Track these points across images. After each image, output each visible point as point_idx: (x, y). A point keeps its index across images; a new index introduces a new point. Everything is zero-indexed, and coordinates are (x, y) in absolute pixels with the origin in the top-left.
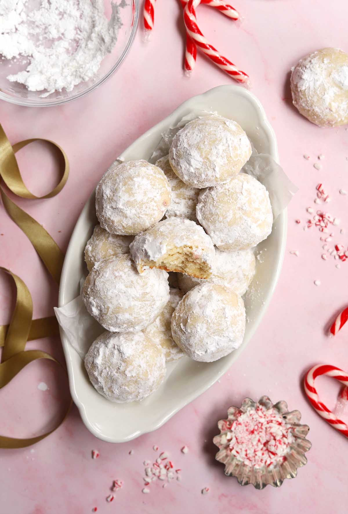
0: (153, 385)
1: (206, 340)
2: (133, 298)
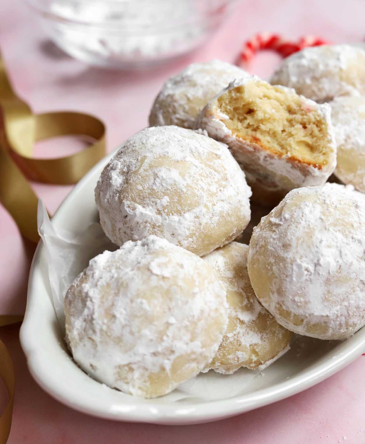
0: (199, 319)
1: (318, 235)
2: (192, 151)
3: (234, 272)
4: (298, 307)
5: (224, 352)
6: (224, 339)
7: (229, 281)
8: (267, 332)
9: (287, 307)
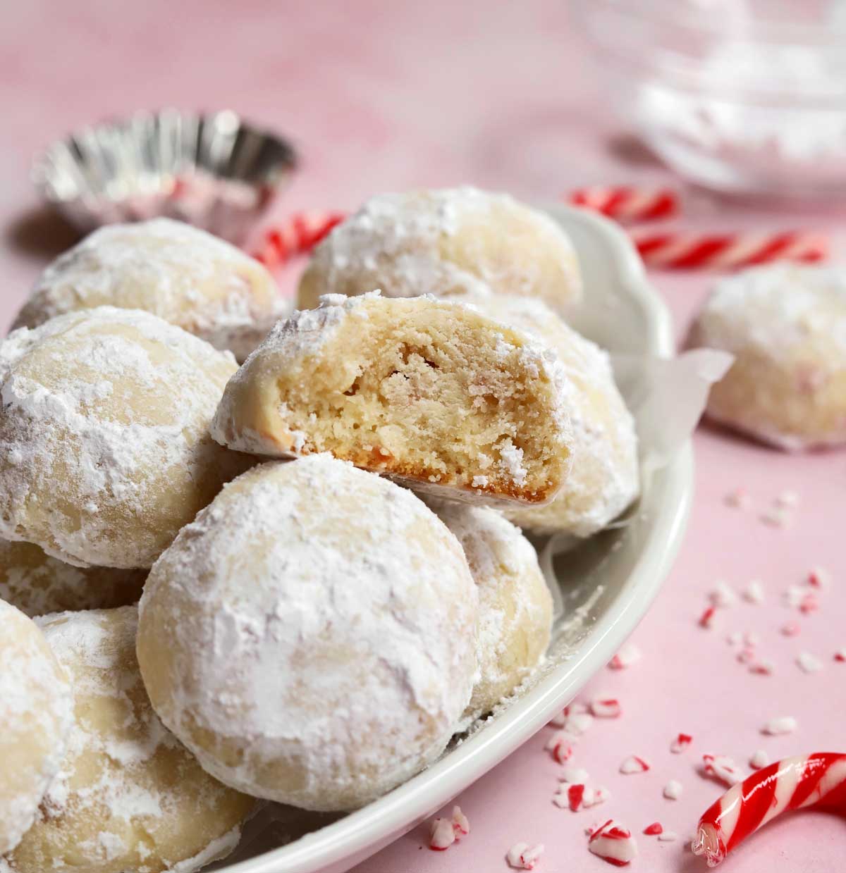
3: (116, 658)
4: (228, 716)
5: (71, 832)
6: (71, 802)
7: (100, 676)
8: (176, 789)
9: (205, 719)
